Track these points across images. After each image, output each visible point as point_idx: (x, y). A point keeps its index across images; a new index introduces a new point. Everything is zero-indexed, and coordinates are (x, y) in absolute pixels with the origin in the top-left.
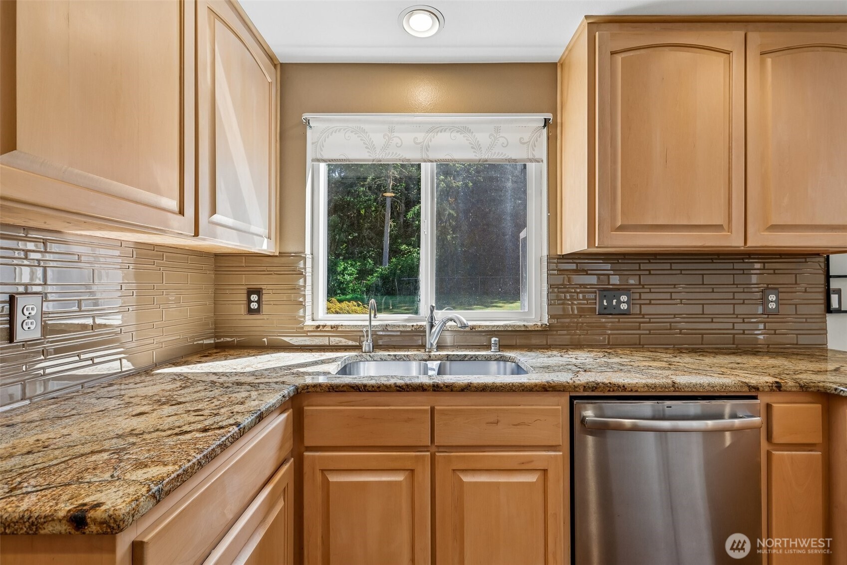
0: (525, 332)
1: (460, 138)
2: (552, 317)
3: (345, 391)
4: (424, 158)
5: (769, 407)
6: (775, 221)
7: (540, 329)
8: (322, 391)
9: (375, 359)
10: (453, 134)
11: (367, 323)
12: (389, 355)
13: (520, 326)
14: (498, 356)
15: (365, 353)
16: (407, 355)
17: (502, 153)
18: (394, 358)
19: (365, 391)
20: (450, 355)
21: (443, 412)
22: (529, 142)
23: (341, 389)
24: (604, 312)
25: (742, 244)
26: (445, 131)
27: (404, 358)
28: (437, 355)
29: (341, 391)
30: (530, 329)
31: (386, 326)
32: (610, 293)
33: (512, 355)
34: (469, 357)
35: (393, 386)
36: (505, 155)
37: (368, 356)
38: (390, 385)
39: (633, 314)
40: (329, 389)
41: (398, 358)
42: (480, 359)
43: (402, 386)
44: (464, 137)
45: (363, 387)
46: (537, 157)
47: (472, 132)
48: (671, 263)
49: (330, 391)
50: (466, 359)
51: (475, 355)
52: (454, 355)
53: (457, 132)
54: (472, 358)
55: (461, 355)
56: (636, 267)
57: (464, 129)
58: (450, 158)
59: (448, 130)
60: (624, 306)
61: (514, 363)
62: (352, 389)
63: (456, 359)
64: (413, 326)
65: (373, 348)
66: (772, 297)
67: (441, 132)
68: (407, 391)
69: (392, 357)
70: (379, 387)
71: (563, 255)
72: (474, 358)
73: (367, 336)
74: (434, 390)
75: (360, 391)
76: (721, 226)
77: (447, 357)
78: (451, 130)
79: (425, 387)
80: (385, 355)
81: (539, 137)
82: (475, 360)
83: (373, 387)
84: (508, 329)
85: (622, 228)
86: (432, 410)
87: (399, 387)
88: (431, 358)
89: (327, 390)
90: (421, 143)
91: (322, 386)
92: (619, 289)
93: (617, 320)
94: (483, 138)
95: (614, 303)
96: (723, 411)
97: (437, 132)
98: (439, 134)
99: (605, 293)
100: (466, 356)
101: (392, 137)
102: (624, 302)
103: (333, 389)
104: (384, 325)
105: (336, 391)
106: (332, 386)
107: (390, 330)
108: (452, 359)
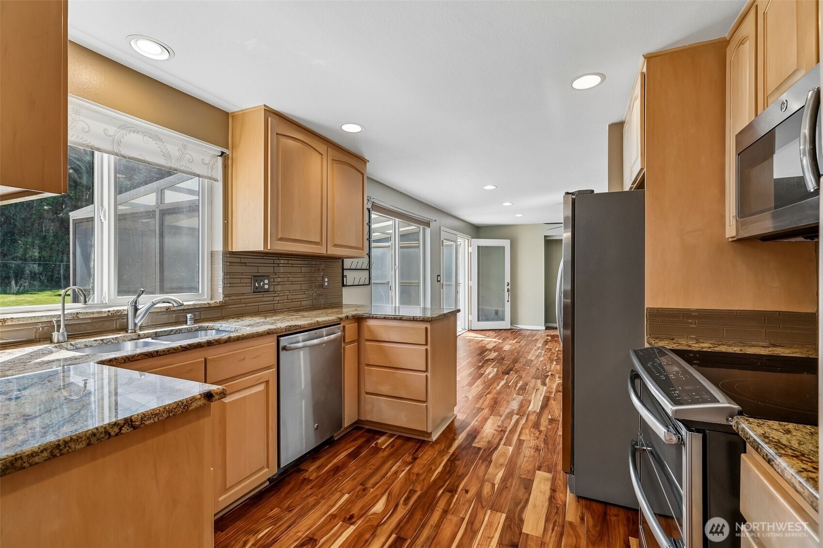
0: (209, 308)
1: (152, 144)
2: (225, 295)
3: (139, 360)
4: (115, 151)
5: (344, 327)
6: (337, 242)
7: (219, 305)
8: (118, 363)
9: (78, 346)
10: (146, 138)
11: (60, 313)
12: (95, 340)
13: (205, 304)
14: (198, 327)
15: (58, 343)
16: (116, 338)
17: (188, 167)
18: (101, 342)
19: (158, 356)
20: (158, 332)
21: (213, 360)
22: (209, 164)
23: (136, 358)
24: (257, 291)
25: (326, 253)
26: (138, 133)
27: (112, 341)
28: (146, 333)
29: (137, 360)
30: (212, 305)
31: (77, 313)
32: (258, 278)
33: (209, 325)
34: (175, 331)
35: (180, 348)
36: (191, 169)
37: (69, 345)
38: (177, 348)
39: (271, 291)
40: (125, 360)
41: (105, 342)
42: (183, 331)
43: (186, 346)
44: (156, 143)
45: (155, 353)
46: (214, 177)
47: (164, 142)
48: (288, 260)
49: (126, 362)
50: (172, 333)
51: (179, 329)
52: (161, 331)
53: (150, 137)
54: (176, 331)
55: (168, 331)
56: (272, 261)
57: (156, 137)
58: (143, 159)
59: (141, 132)
60: (266, 287)
61: (214, 331)
62: (146, 357)
63: (164, 334)
64: (109, 311)
65: (68, 338)
66: (326, 280)
67: (134, 132)
68: (190, 350)
69: (98, 342)
70: (169, 351)
71: (232, 252)
72: (178, 332)
73: (59, 326)
74: (208, 346)
75: (153, 357)
76: (319, 242)
77: (156, 334)
78: (145, 134)
79: (203, 344)
80: (91, 341)
81: (216, 162)
82: (179, 333)
83: (164, 351)
84: (197, 307)
85: (281, 239)
86: (206, 360)
87: (184, 348)
88: (141, 337)
89: (123, 361)
90: (113, 136)
91: (118, 359)
92: (263, 276)
93: (262, 296)
94: (173, 150)
95: (261, 285)
96: (323, 334)
97: (130, 131)
98: (132, 133)
99: (257, 278)
100: (172, 330)
101: (77, 119)
102: (266, 284)
103: (129, 360)
104: (74, 314)
105: (132, 361)
106: (127, 358)
107: (82, 317)
108: (160, 335)
